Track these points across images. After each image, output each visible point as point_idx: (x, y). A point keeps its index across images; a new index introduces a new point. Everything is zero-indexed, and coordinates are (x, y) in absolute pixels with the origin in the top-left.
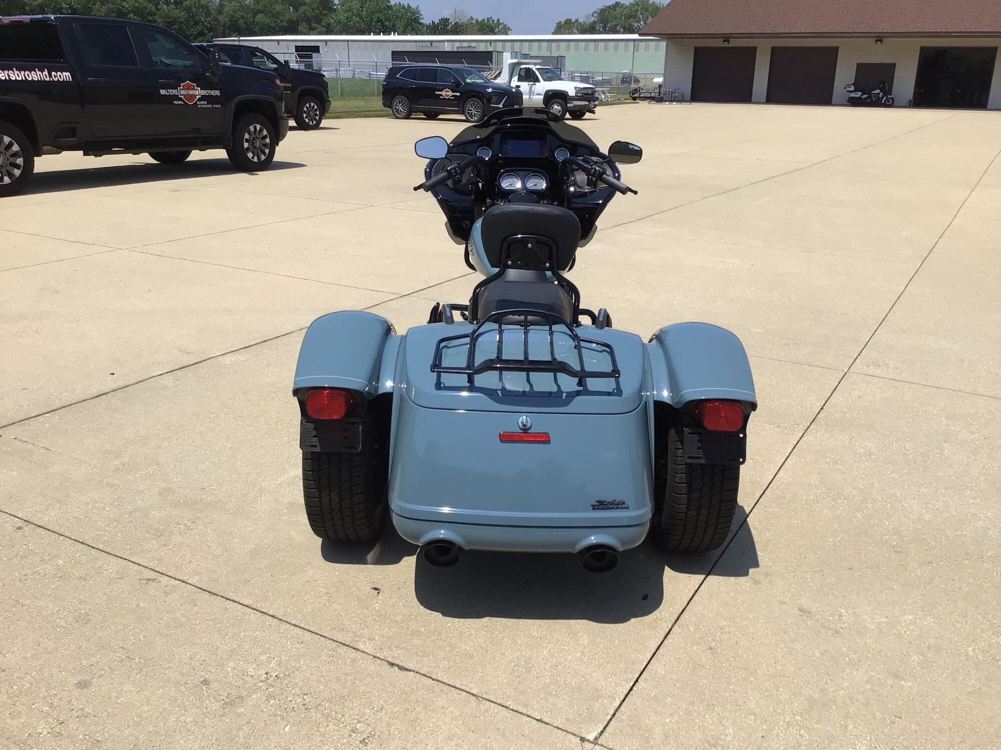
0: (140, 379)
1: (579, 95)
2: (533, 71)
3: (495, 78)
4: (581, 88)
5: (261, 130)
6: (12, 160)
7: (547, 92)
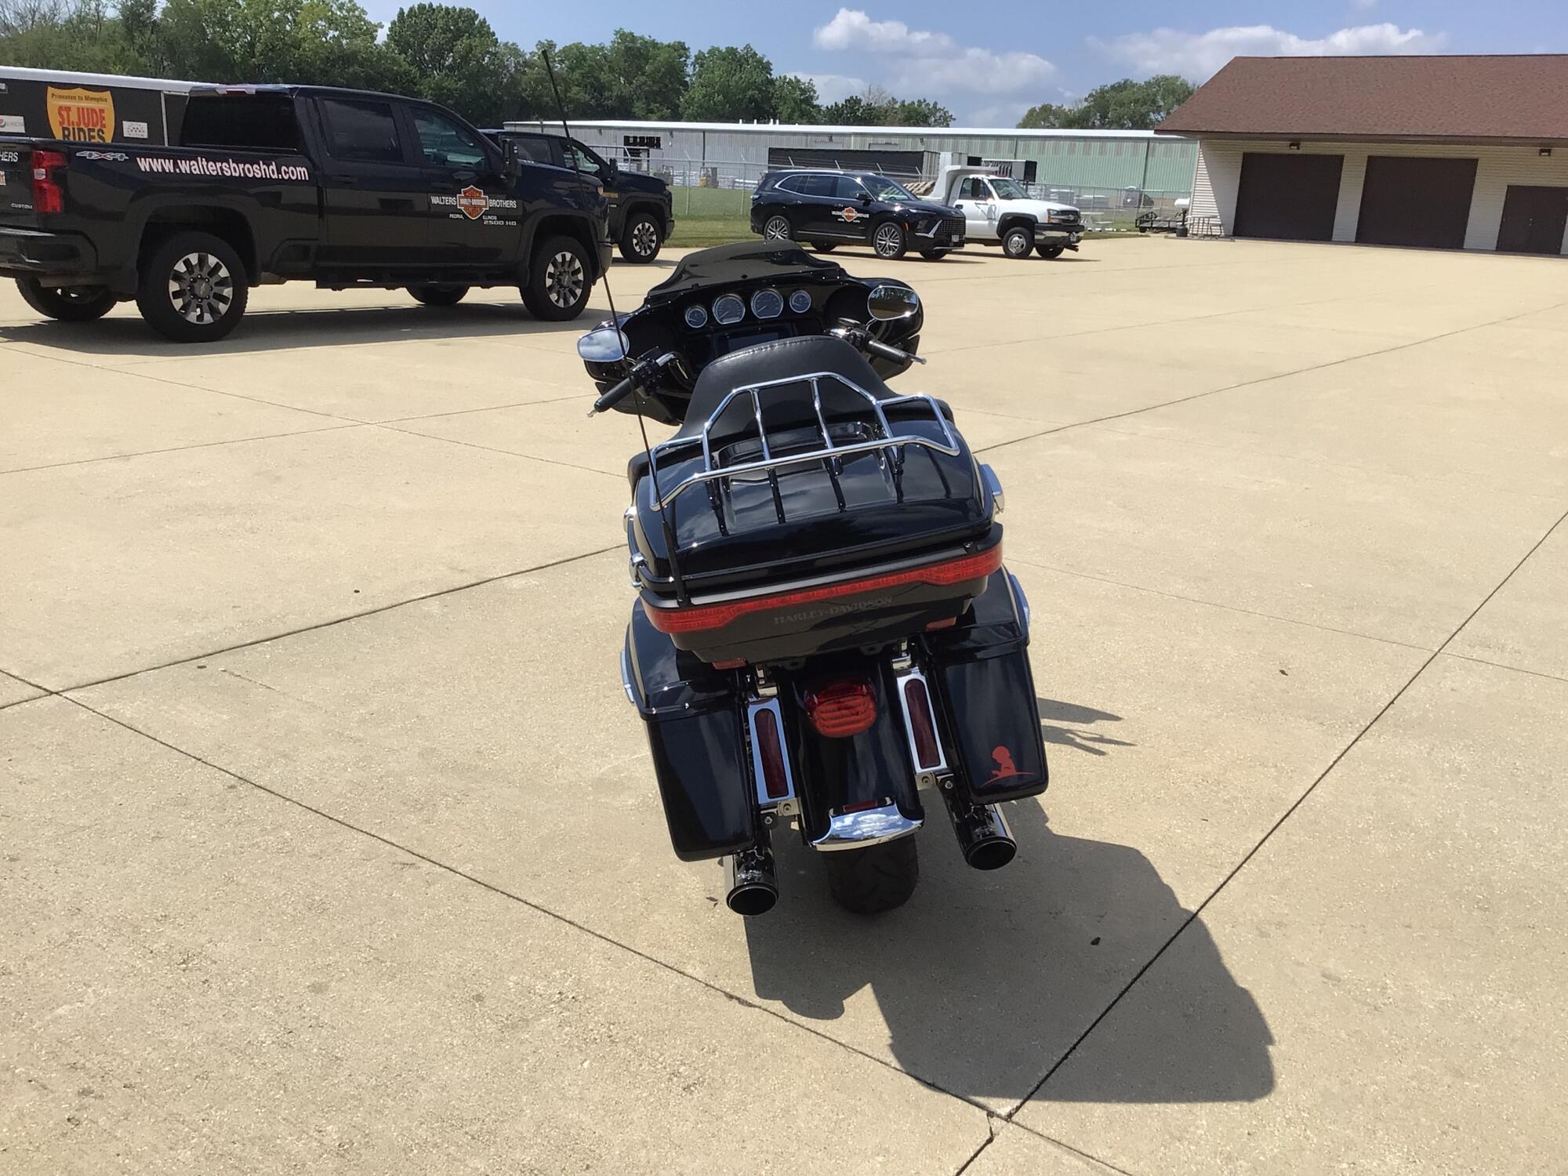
0: (394, 603)
1: (1054, 221)
2: (984, 183)
3: (927, 192)
4: (1058, 212)
5: (572, 261)
6: (216, 289)
7: (1005, 215)
